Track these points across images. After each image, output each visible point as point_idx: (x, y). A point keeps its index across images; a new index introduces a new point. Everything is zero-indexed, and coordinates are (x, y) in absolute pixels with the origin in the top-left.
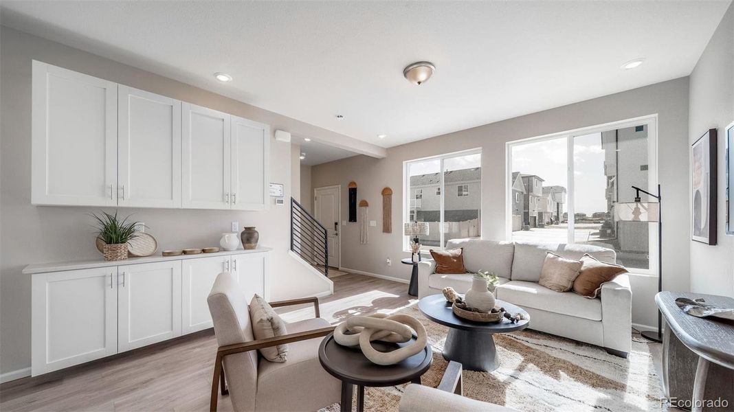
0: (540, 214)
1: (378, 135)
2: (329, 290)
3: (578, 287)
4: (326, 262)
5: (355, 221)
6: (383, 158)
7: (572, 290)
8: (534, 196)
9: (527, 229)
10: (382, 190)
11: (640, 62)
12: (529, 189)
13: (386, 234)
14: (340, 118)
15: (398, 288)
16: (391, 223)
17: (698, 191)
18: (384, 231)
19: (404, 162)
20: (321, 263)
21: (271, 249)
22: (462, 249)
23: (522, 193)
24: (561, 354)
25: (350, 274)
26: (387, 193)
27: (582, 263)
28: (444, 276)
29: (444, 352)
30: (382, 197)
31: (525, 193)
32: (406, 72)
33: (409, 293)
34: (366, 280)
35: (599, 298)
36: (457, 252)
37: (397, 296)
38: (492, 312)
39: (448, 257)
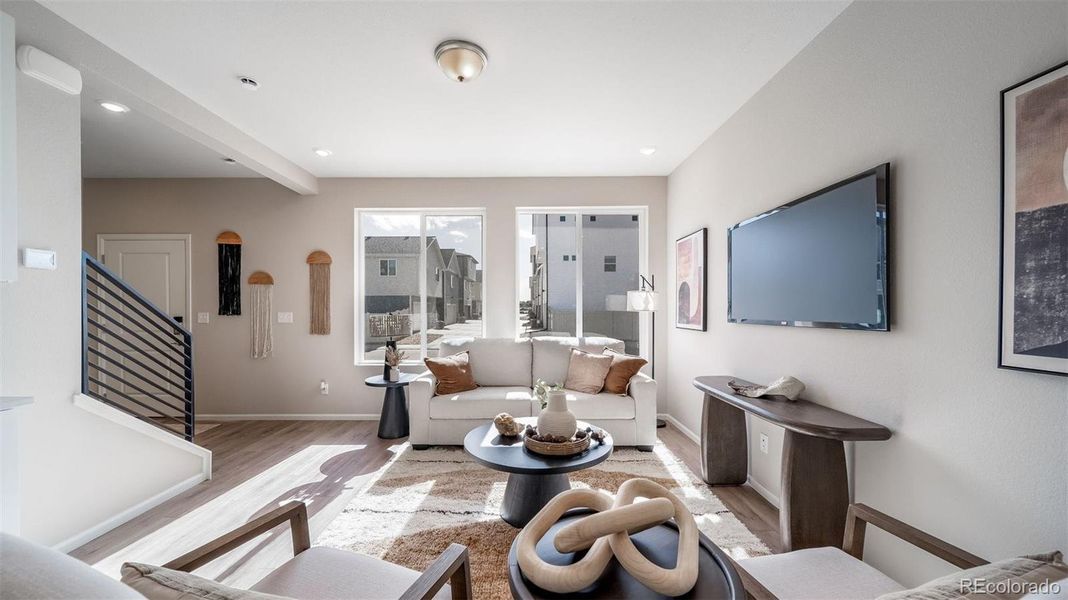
0: (474, 302)
1: (315, 150)
2: (201, 471)
3: (611, 386)
4: (189, 407)
5: (237, 312)
6: (310, 196)
7: (603, 390)
8: (468, 281)
9: (462, 322)
10: (307, 256)
11: (653, 150)
12: (464, 271)
13: (317, 338)
14: (248, 85)
15: (351, 433)
16: (328, 316)
17: (684, 284)
18: (313, 331)
19: (356, 210)
20: (173, 413)
21: (28, 400)
22: (468, 352)
23: (457, 276)
24: (611, 466)
25: (224, 425)
26: (319, 263)
27: (612, 357)
28: (455, 397)
29: (506, 516)
30: (307, 267)
31: (460, 276)
32: (439, 50)
33: (380, 436)
34: (272, 429)
35: (629, 394)
36: (463, 358)
37: (363, 447)
38: (577, 436)
39: (453, 368)
